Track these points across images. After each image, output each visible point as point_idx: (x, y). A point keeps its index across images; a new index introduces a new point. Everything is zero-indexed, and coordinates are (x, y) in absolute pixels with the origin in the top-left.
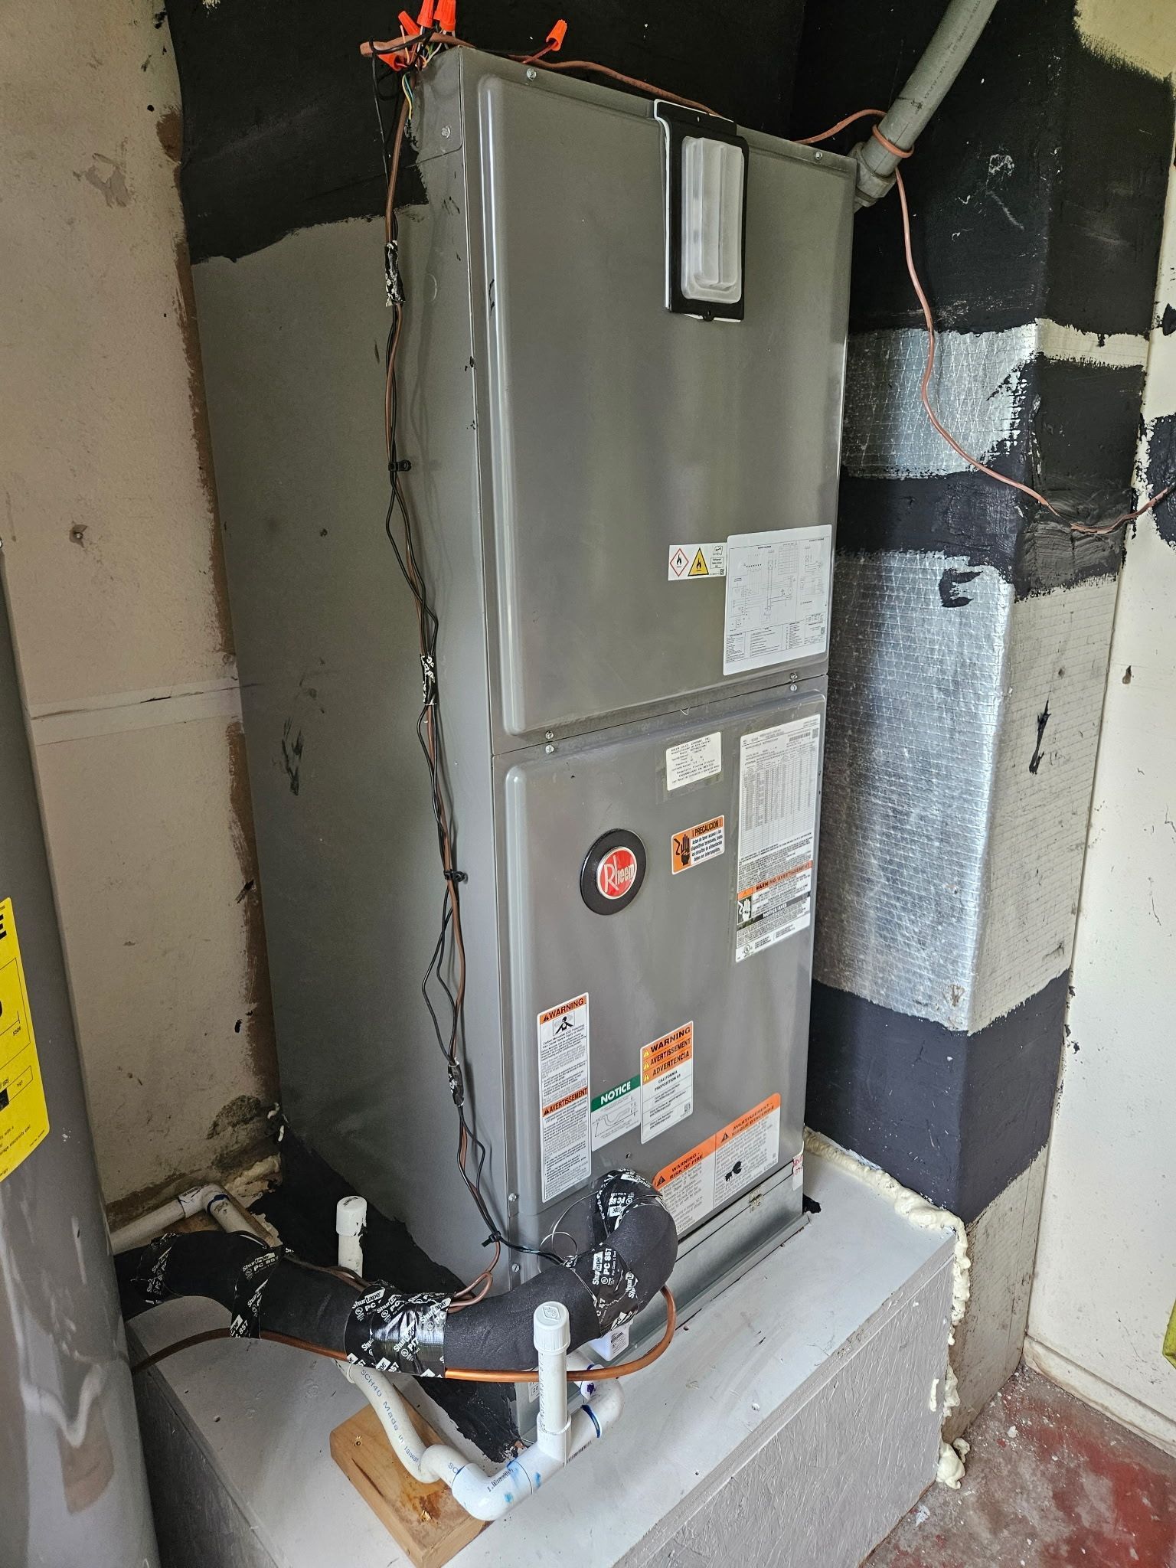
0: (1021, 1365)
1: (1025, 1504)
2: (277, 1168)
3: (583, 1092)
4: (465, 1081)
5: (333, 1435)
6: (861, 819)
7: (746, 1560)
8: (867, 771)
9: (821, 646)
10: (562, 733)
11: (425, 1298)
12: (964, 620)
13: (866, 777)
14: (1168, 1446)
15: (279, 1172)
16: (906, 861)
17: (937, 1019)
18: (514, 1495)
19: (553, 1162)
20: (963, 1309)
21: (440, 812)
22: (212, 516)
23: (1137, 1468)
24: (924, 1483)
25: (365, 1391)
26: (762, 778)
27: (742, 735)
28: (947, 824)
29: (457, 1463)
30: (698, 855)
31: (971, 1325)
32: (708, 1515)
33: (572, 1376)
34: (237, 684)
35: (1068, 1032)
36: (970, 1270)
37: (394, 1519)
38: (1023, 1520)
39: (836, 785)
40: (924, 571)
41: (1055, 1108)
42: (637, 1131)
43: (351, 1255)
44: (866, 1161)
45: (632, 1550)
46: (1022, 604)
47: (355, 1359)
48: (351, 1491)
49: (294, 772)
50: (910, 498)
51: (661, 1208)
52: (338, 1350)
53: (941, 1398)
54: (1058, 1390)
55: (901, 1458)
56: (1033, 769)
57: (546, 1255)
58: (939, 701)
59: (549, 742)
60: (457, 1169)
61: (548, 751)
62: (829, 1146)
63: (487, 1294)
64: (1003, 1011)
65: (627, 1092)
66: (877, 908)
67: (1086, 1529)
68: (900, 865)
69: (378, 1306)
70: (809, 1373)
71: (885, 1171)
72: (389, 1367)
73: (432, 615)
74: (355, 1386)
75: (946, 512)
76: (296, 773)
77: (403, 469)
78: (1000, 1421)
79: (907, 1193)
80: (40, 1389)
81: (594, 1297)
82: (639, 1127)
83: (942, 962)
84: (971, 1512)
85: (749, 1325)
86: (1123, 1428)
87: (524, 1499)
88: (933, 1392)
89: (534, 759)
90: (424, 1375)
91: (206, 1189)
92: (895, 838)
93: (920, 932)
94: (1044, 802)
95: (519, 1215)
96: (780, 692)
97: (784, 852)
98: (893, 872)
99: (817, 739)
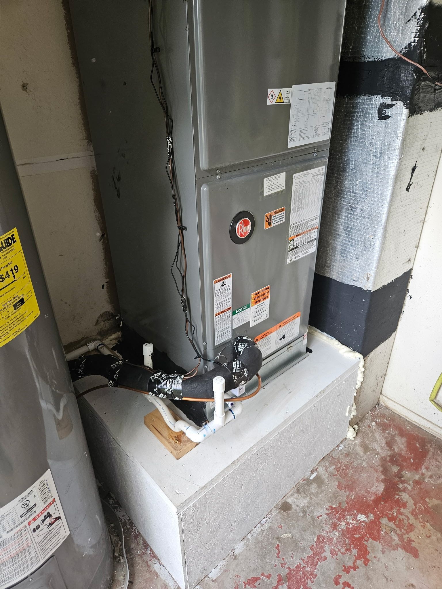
0: (378, 403)
1: (376, 445)
2: (120, 336)
3: (230, 308)
4: (187, 304)
5: (145, 417)
6: (338, 211)
7: (282, 458)
8: (341, 191)
9: (327, 137)
10: (224, 170)
11: (175, 375)
12: (387, 126)
13: (341, 194)
14: (427, 429)
15: (121, 337)
16: (354, 227)
17: (360, 286)
18: (206, 435)
19: (219, 332)
20: (360, 384)
21: (175, 202)
22: (78, 80)
23: (415, 435)
24: (342, 438)
25: (155, 404)
26: (301, 192)
27: (294, 173)
28: (371, 212)
29: (187, 425)
30: (275, 222)
31: (363, 390)
32: (270, 444)
33: (225, 400)
34: (93, 154)
35: (408, 292)
36: (364, 372)
37: (166, 442)
38: (375, 450)
39: (329, 197)
40: (372, 104)
41: (400, 319)
42: (249, 323)
43: (148, 362)
44: (329, 336)
45: (245, 453)
46: (411, 118)
47: (152, 394)
48: (151, 434)
49: (118, 189)
50: (369, 70)
51: (257, 348)
52: (146, 391)
53: (350, 412)
54: (390, 411)
55: (335, 430)
56: (408, 189)
57: (216, 362)
58: (373, 161)
59: (218, 174)
60: (185, 335)
61: (217, 178)
62: (317, 331)
63: (197, 373)
64: (385, 284)
65: (246, 309)
66: (341, 245)
67: (396, 452)
68: (351, 228)
69: (159, 378)
70: (306, 402)
71: (336, 339)
72: (163, 396)
73: (170, 118)
74: (152, 403)
75: (383, 77)
76: (119, 189)
77: (157, 52)
78: (370, 420)
79: (344, 347)
80: (47, 402)
81: (233, 376)
82: (250, 321)
83: (364, 265)
84: (358, 447)
85: (286, 388)
86: (412, 423)
87: (210, 436)
88: (348, 410)
89: (212, 181)
90: (175, 399)
91: (96, 342)
92: (351, 218)
93: (357, 254)
94: (410, 203)
95: (207, 349)
96: (309, 156)
97: (308, 222)
98: (349, 231)
99: (323, 177)
